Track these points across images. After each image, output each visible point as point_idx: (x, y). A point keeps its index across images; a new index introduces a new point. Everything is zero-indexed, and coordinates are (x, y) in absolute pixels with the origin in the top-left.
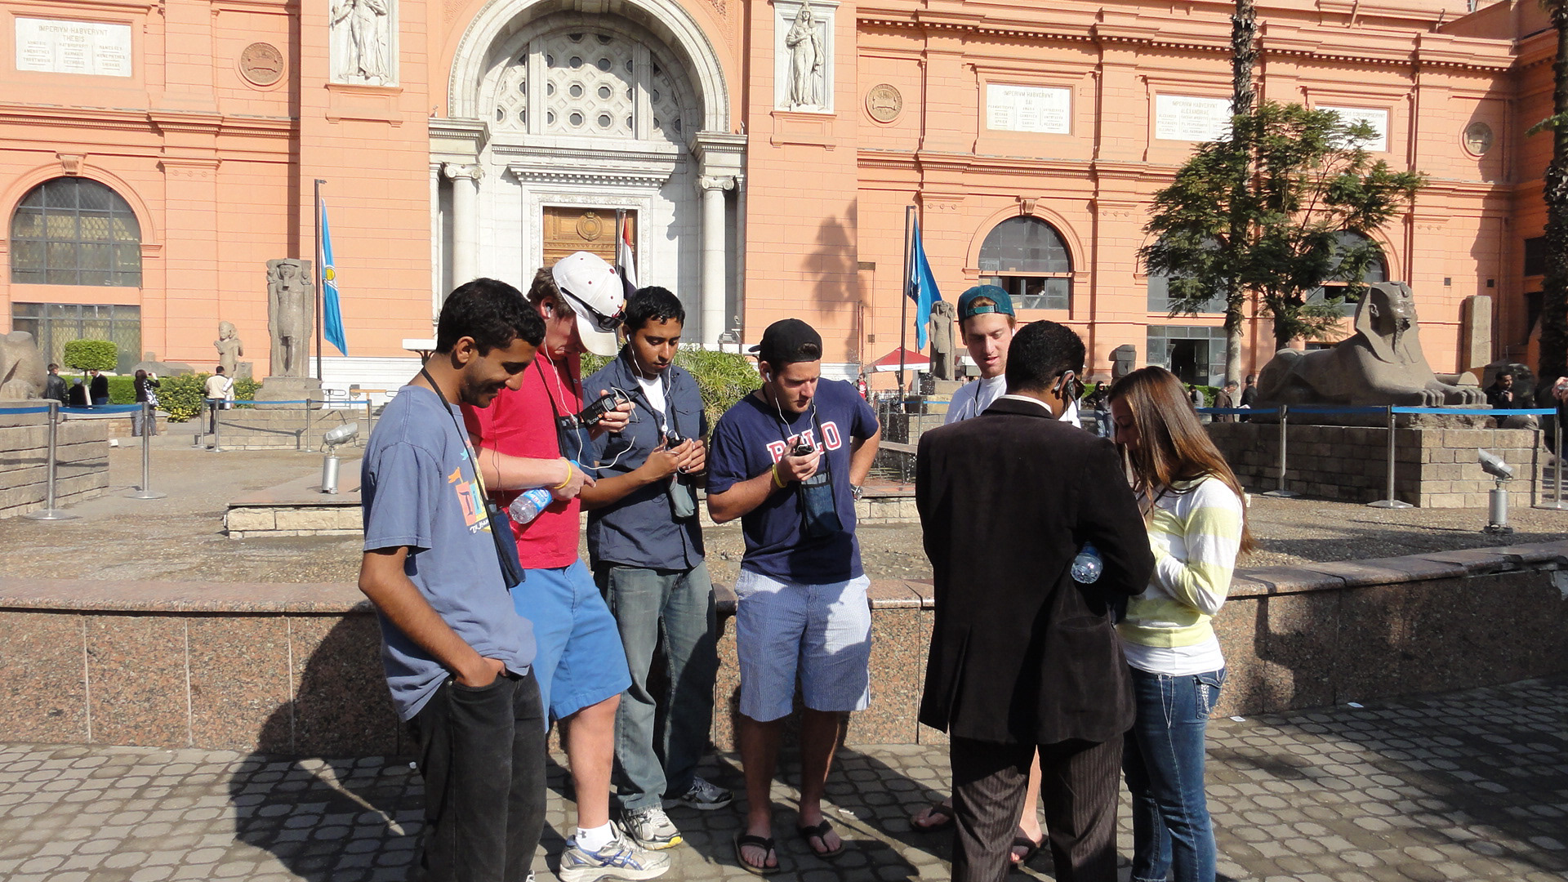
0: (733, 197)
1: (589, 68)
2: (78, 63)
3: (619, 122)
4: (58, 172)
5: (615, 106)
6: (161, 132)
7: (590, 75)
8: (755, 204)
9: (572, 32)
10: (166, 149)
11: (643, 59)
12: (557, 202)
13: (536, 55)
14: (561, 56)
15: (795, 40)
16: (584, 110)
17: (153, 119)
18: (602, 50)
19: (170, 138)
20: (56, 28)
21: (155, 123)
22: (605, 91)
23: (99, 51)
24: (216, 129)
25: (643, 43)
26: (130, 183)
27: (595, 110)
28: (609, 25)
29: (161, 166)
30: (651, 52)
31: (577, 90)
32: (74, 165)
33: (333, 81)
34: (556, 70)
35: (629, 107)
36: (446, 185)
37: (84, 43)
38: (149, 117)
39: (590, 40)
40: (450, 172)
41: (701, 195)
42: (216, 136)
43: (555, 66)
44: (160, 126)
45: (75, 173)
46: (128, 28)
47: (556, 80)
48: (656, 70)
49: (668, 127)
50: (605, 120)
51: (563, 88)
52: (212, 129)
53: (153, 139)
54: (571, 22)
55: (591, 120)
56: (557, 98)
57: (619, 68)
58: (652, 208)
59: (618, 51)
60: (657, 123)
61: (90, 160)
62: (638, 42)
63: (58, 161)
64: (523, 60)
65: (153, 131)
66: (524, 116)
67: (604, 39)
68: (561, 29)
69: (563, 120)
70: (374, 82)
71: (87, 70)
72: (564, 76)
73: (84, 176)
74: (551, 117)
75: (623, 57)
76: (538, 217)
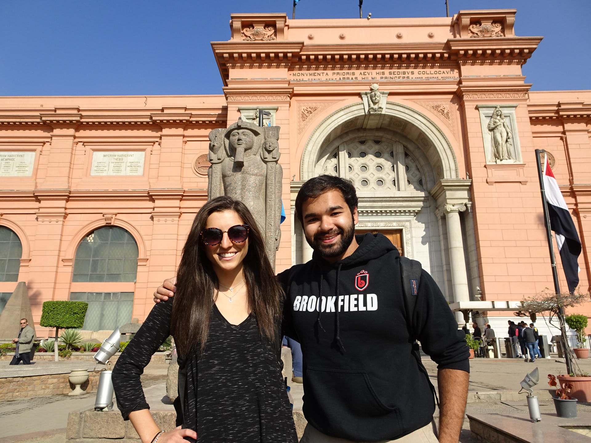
1: (370, 156)
2: (119, 170)
4: (103, 223)
5: (385, 175)
6: (153, 201)
7: (371, 160)
9: (360, 140)
10: (155, 209)
11: (399, 150)
13: (343, 152)
14: (355, 152)
15: (494, 126)
16: (369, 178)
17: (151, 194)
18: (376, 148)
19: (158, 203)
20: (111, 155)
21: (152, 196)
23: (129, 164)
24: (180, 197)
25: (399, 142)
26: (136, 227)
27: (375, 178)
28: (380, 134)
29: (152, 218)
30: (404, 146)
32: (111, 219)
34: (353, 159)
35: (393, 175)
37: (123, 161)
38: (149, 193)
39: (370, 143)
42: (181, 201)
43: (352, 157)
44: (153, 197)
45: (110, 223)
46: (143, 153)
47: (353, 164)
48: (406, 155)
49: (416, 184)
52: (179, 197)
53: (150, 204)
54: (361, 134)
56: (354, 173)
57: (387, 155)
58: (411, 228)
59: (385, 147)
60: (409, 182)
61: (119, 216)
62: (396, 142)
63: (103, 218)
64: (336, 155)
65: (150, 200)
67: (377, 142)
68: (355, 138)
71: (122, 173)
72: (357, 162)
73: (115, 225)
75: (388, 150)
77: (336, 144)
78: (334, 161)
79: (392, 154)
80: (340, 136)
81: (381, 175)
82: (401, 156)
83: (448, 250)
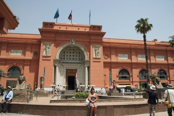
0: (89, 68)
3: (75, 59)
8: (91, 68)
12: (68, 68)
18: (73, 51)
22: (73, 56)
31: (70, 56)
33: (44, 55)
36: (55, 67)
39: (72, 50)
40: (56, 65)
41: (85, 67)
48: (79, 53)
50: (73, 59)
51: (69, 55)
55: (72, 59)
66: (64, 59)
67: (73, 50)
69: (68, 59)
70: (48, 55)
74: (67, 59)
76: (65, 70)
77: (64, 50)
78: (64, 54)
79: (76, 53)
80: (65, 49)
81: (74, 57)
82: (78, 54)
83: (85, 74)
